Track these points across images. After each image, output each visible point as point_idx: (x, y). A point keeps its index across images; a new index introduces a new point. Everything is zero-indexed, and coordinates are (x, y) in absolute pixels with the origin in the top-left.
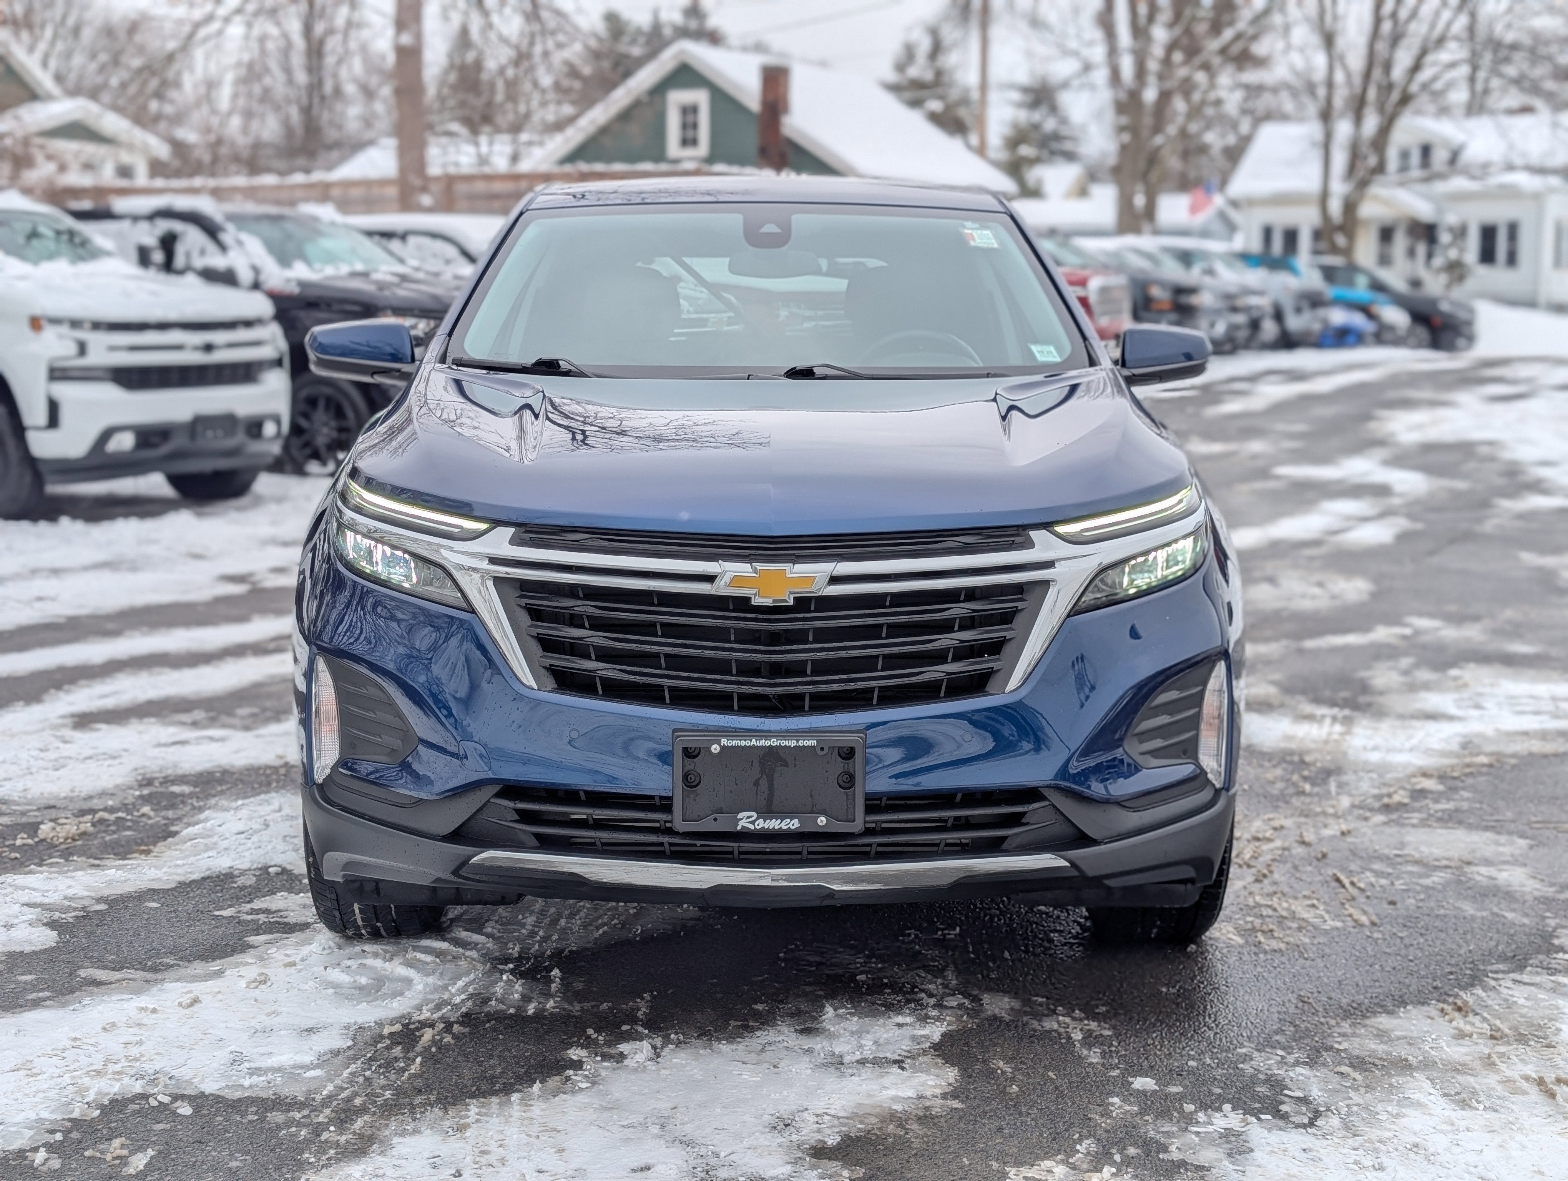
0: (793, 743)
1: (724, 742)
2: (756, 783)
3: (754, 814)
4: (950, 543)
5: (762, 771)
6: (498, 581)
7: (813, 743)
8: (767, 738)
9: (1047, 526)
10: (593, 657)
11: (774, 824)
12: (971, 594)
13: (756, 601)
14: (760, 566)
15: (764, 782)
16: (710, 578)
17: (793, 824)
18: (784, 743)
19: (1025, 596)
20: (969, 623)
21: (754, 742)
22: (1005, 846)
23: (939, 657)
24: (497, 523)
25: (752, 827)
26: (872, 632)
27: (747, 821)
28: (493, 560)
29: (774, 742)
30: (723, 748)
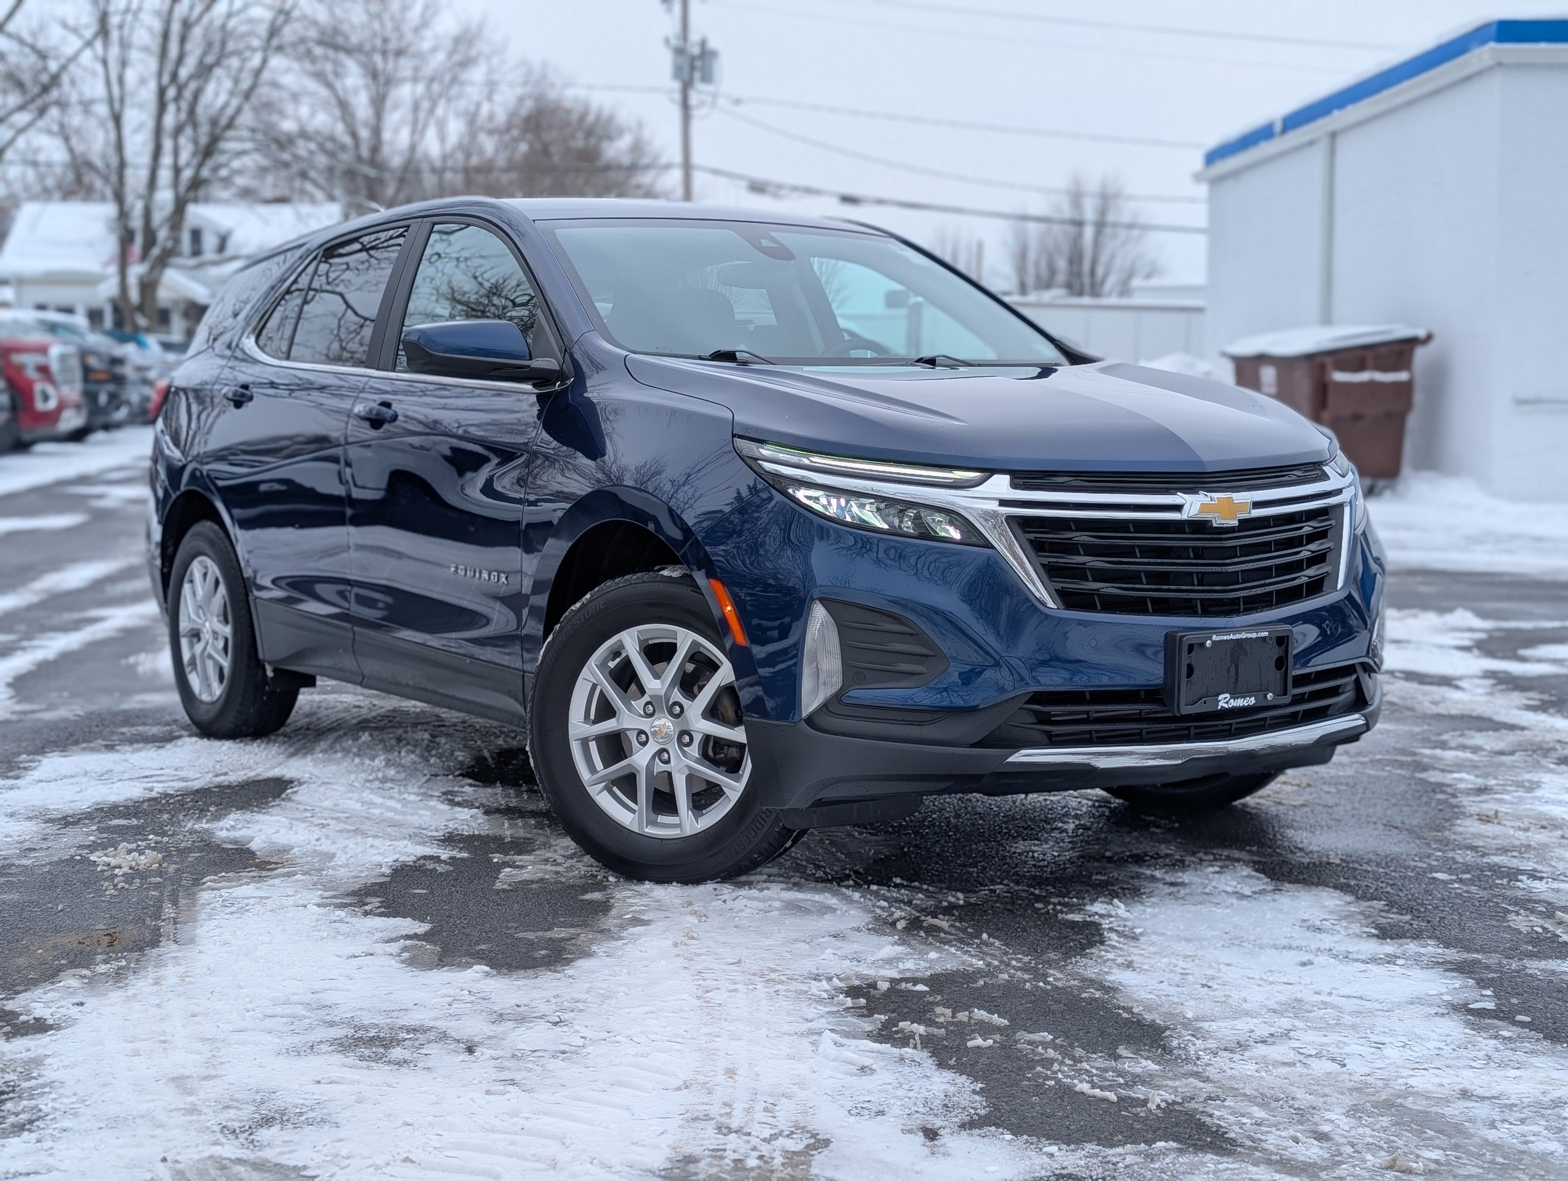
0: (1254, 635)
1: (1215, 638)
2: (1228, 671)
3: (1228, 695)
4: (1291, 476)
5: (1232, 661)
6: (1010, 519)
7: (1266, 634)
8: (1239, 632)
10: (1090, 578)
11: (1239, 702)
13: (1216, 524)
14: (1216, 495)
15: (1233, 668)
16: (1178, 508)
17: (1250, 702)
18: (1249, 635)
19: (1330, 516)
21: (1232, 637)
22: (1329, 712)
23: (1298, 566)
24: (990, 471)
25: (1226, 706)
26: (1265, 547)
27: (1225, 701)
28: (1003, 503)
29: (1244, 635)
30: (1214, 642)
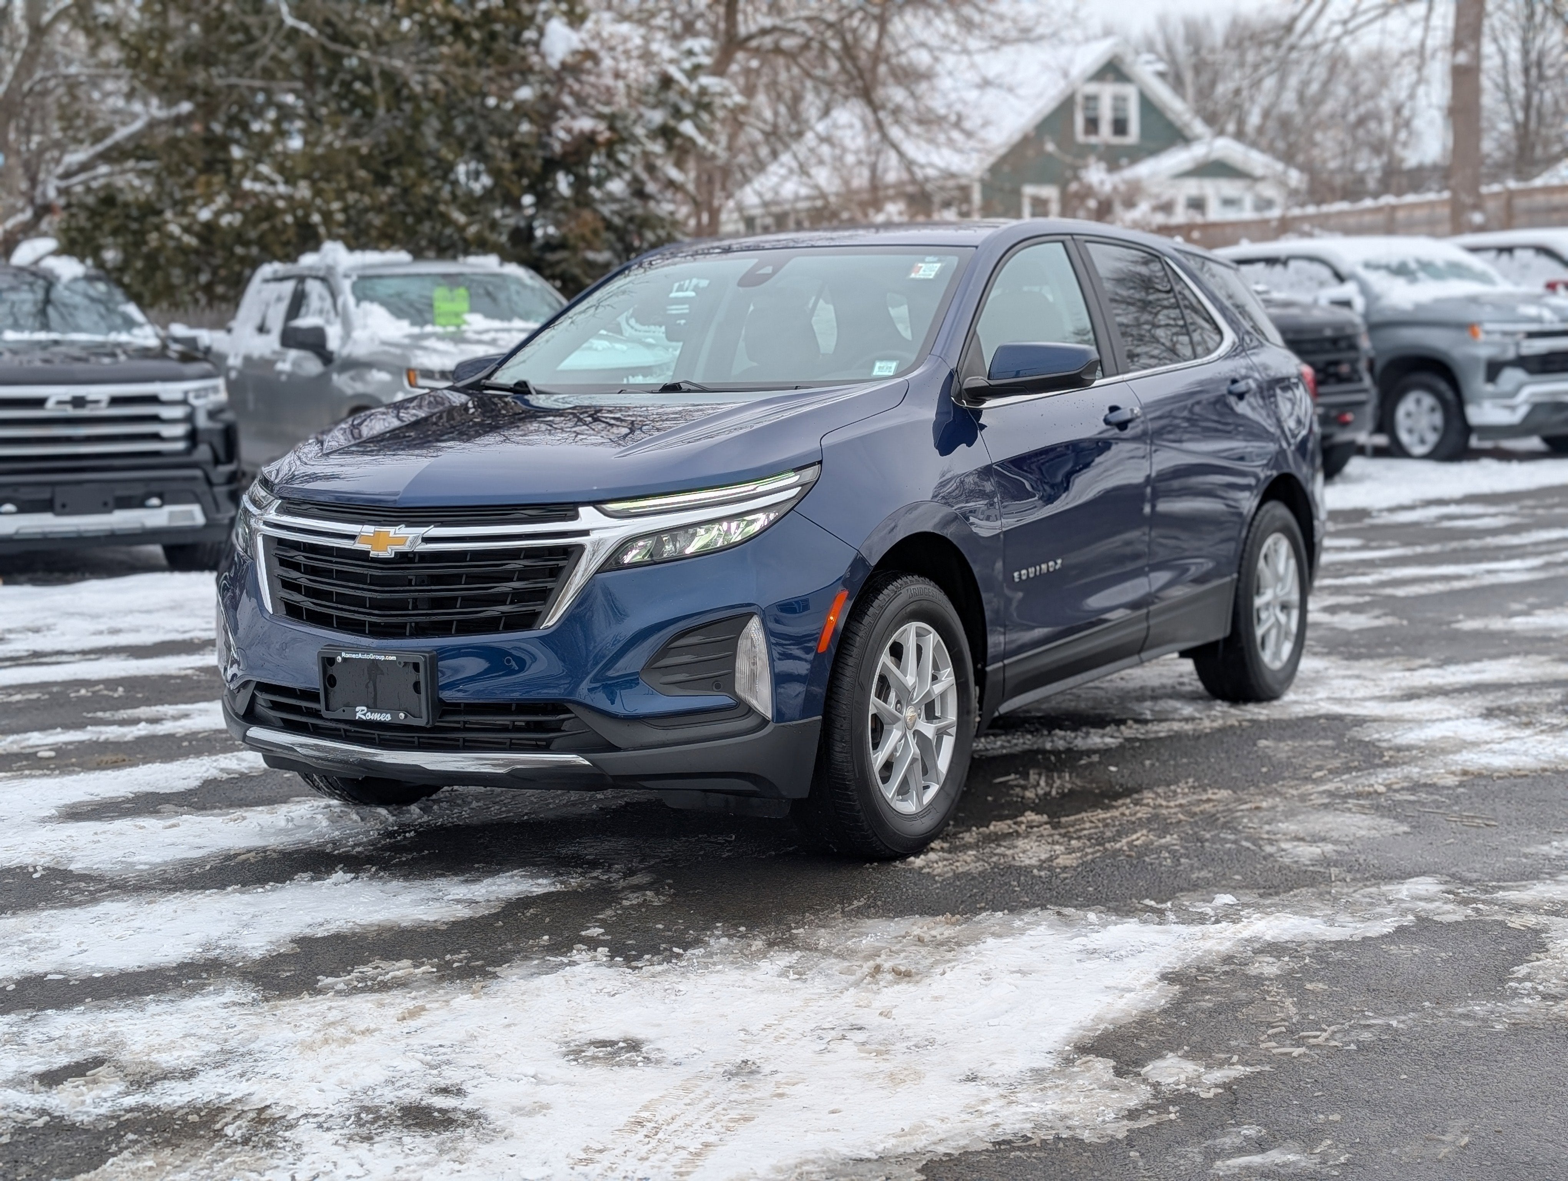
0: (382, 658)
1: (344, 654)
2: (367, 685)
3: (365, 709)
4: (517, 515)
5: (370, 677)
6: (267, 538)
7: (395, 658)
8: (368, 653)
9: (595, 503)
10: (303, 593)
11: (376, 717)
12: (530, 553)
13: (373, 554)
15: (371, 685)
16: (353, 537)
17: (386, 717)
18: (377, 657)
19: (568, 556)
20: (523, 575)
21: (360, 656)
23: (499, 599)
25: (364, 718)
27: (361, 713)
28: (269, 524)
29: (371, 656)
30: (344, 659)
